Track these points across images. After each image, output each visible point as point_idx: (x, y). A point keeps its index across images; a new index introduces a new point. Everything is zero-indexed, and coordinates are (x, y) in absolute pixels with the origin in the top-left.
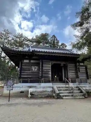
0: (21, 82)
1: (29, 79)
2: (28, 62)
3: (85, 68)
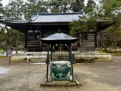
0: (28, 51)
1: (34, 48)
2: (32, 32)
3: (94, 34)
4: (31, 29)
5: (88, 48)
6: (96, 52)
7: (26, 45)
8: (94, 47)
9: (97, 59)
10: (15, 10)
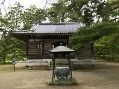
2: (33, 41)
4: (32, 39)
5: (85, 55)
6: (93, 59)
7: (27, 53)
8: (91, 54)
9: (94, 65)
10: (14, 18)
